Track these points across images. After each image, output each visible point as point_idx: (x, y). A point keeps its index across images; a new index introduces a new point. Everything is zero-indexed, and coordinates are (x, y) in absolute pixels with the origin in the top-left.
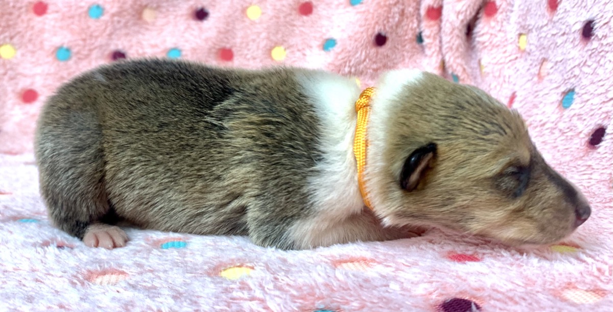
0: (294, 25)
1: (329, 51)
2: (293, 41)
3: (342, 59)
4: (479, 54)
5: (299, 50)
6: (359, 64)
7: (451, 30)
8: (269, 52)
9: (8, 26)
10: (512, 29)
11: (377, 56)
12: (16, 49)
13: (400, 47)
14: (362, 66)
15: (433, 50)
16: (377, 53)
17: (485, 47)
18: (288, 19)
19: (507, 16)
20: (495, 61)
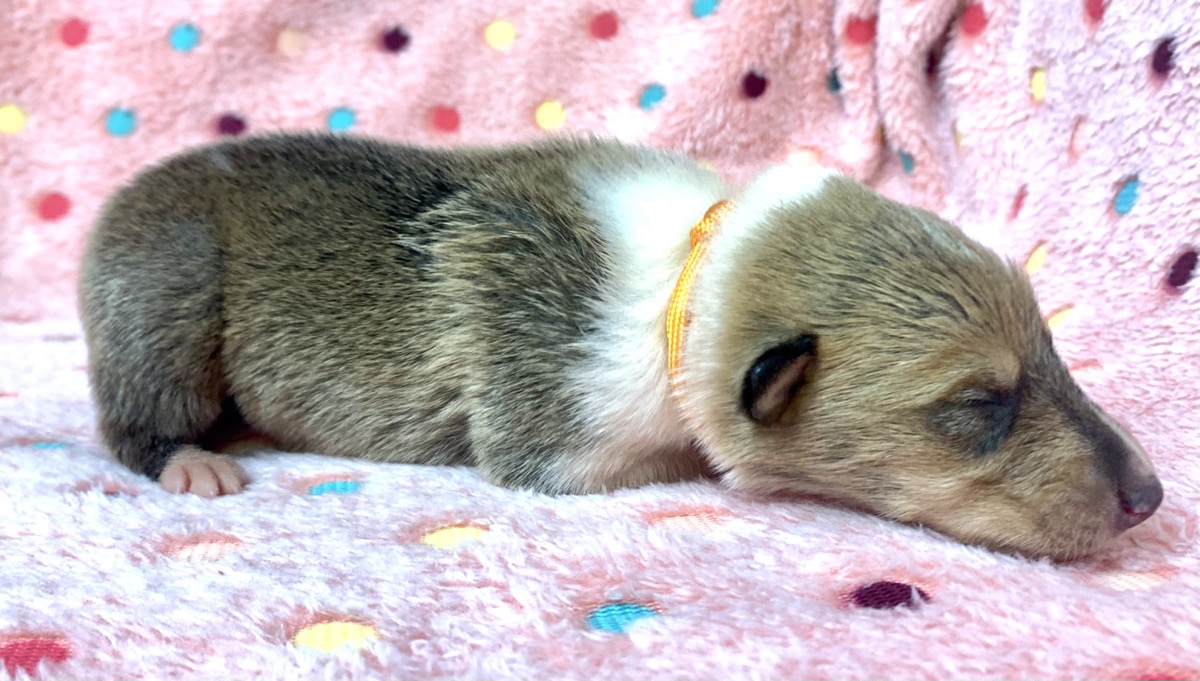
0: (581, 59)
1: (652, 109)
2: (578, 90)
3: (678, 124)
4: (952, 109)
5: (591, 109)
6: (712, 133)
7: (895, 63)
8: (531, 111)
9: (11, 69)
10: (1017, 59)
11: (747, 118)
12: (26, 114)
13: (793, 99)
14: (717, 139)
15: (860, 104)
16: (748, 112)
17: (964, 97)
18: (568, 47)
19: (1006, 33)
20: (983, 124)
